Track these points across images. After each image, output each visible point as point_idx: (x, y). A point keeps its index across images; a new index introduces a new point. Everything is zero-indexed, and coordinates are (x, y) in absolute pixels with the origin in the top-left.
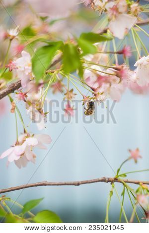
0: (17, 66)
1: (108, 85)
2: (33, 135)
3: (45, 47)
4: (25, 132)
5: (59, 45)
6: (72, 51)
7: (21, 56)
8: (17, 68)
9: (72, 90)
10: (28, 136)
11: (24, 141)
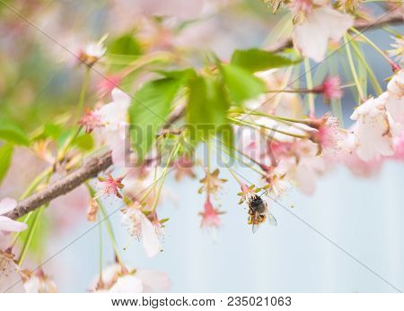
0: (104, 121)
1: (293, 160)
2: (134, 272)
3: (158, 83)
4: (117, 260)
5: (185, 79)
6: (211, 93)
7: (111, 101)
8: (104, 126)
9: (216, 173)
10: (123, 273)
11: (114, 282)
